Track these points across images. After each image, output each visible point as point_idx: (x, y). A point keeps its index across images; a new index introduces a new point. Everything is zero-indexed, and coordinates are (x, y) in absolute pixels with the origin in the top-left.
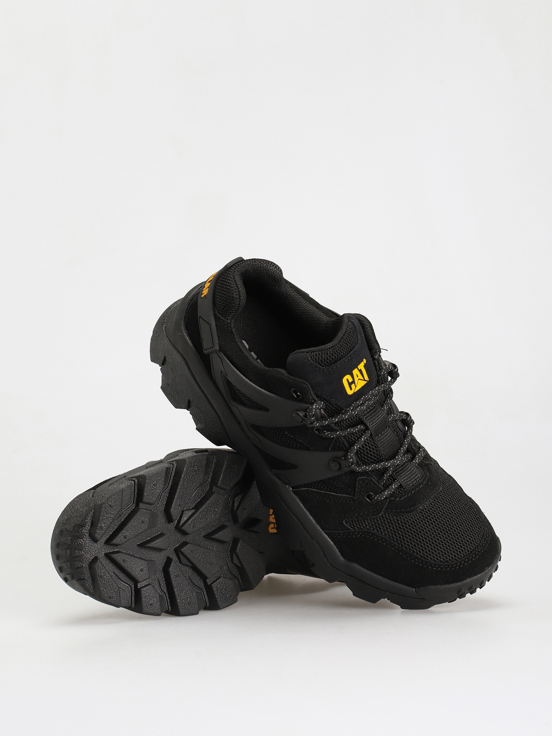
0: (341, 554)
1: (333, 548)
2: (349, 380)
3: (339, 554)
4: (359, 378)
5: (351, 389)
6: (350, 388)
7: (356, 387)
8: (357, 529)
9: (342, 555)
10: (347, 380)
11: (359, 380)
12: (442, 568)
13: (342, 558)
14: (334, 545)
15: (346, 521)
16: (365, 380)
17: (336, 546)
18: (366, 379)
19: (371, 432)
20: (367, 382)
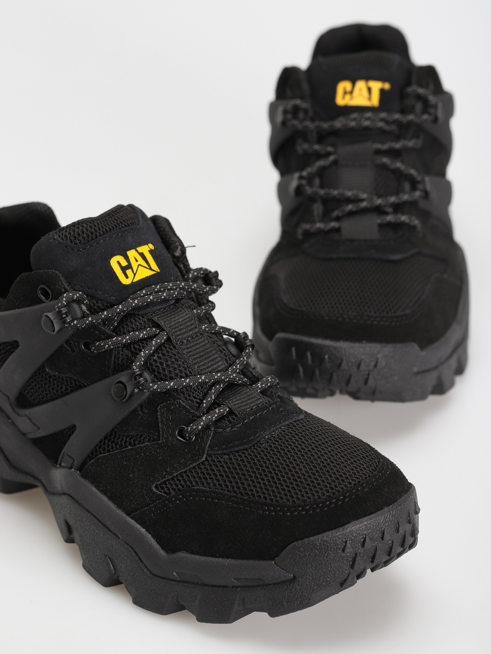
0: (160, 546)
1: (146, 537)
2: (121, 263)
3: (157, 546)
4: (140, 264)
5: (127, 277)
6: (124, 274)
7: (135, 275)
8: (173, 493)
9: (163, 548)
10: (118, 262)
11: (140, 266)
12: (307, 511)
13: (162, 553)
14: (146, 533)
15: (156, 487)
16: (151, 269)
17: (150, 533)
18: (153, 268)
19: (167, 334)
20: (155, 272)
